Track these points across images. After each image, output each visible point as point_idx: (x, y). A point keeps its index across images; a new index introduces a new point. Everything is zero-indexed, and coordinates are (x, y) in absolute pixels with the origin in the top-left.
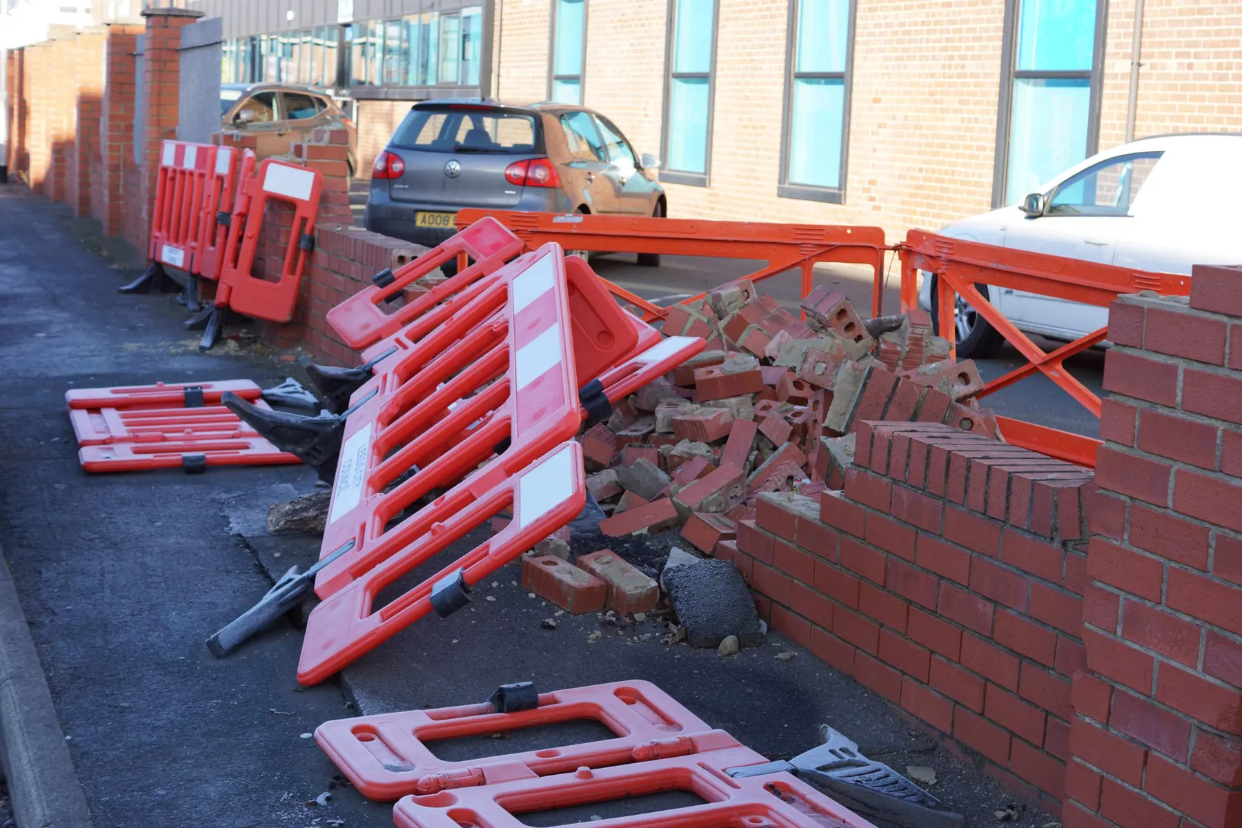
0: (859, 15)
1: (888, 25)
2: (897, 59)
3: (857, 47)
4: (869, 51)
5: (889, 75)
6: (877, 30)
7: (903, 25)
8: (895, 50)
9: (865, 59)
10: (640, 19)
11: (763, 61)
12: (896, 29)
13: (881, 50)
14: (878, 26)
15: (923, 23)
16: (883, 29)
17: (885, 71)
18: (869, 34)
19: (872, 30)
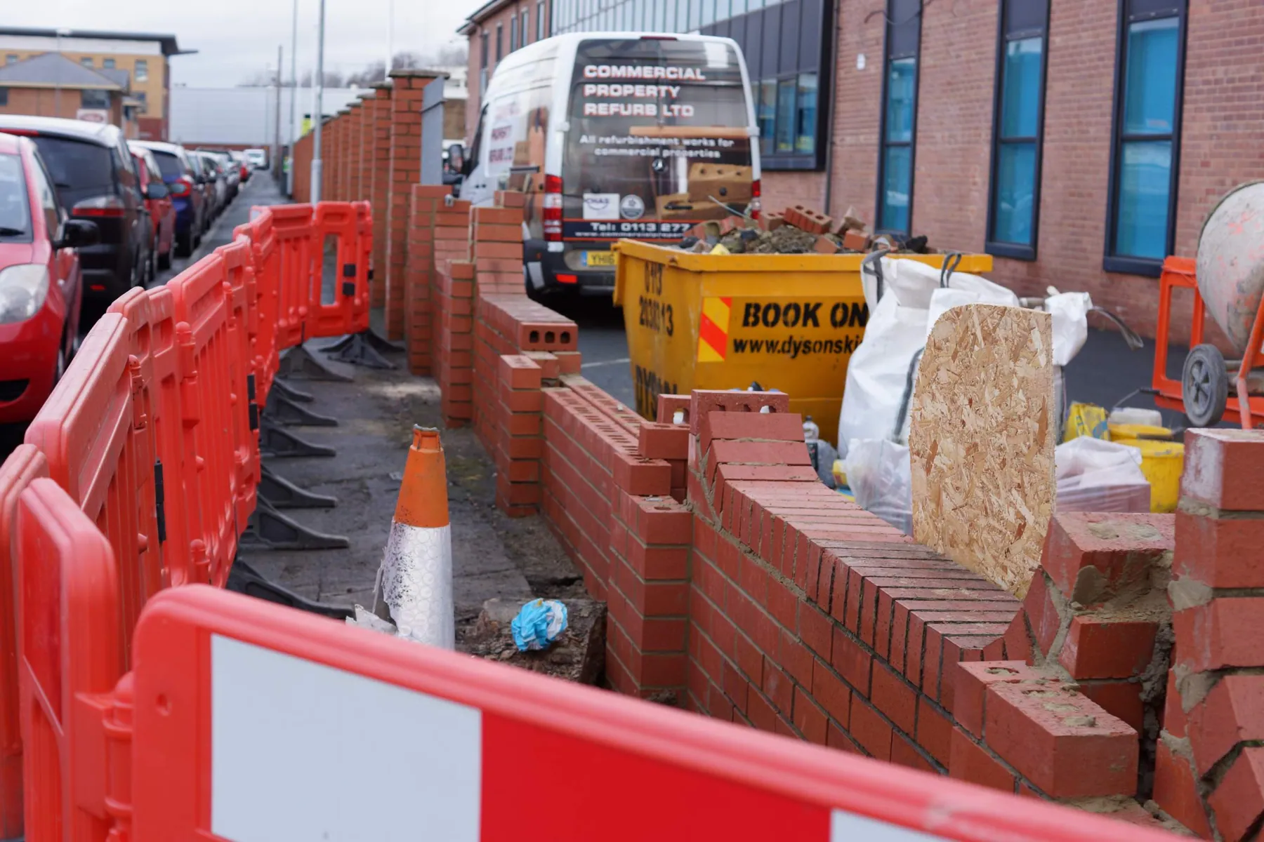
0: (1188, 71)
1: (1217, 82)
2: (1226, 118)
3: (1186, 107)
4: (1196, 110)
5: (1219, 137)
6: (1206, 87)
7: (1231, 81)
8: (1224, 109)
9: (1194, 119)
10: (969, 82)
11: (1089, 124)
12: (1225, 85)
13: (1210, 110)
14: (1207, 82)
15: (1253, 79)
16: (1213, 86)
17: (1213, 132)
18: (1198, 92)
19: (1201, 87)
